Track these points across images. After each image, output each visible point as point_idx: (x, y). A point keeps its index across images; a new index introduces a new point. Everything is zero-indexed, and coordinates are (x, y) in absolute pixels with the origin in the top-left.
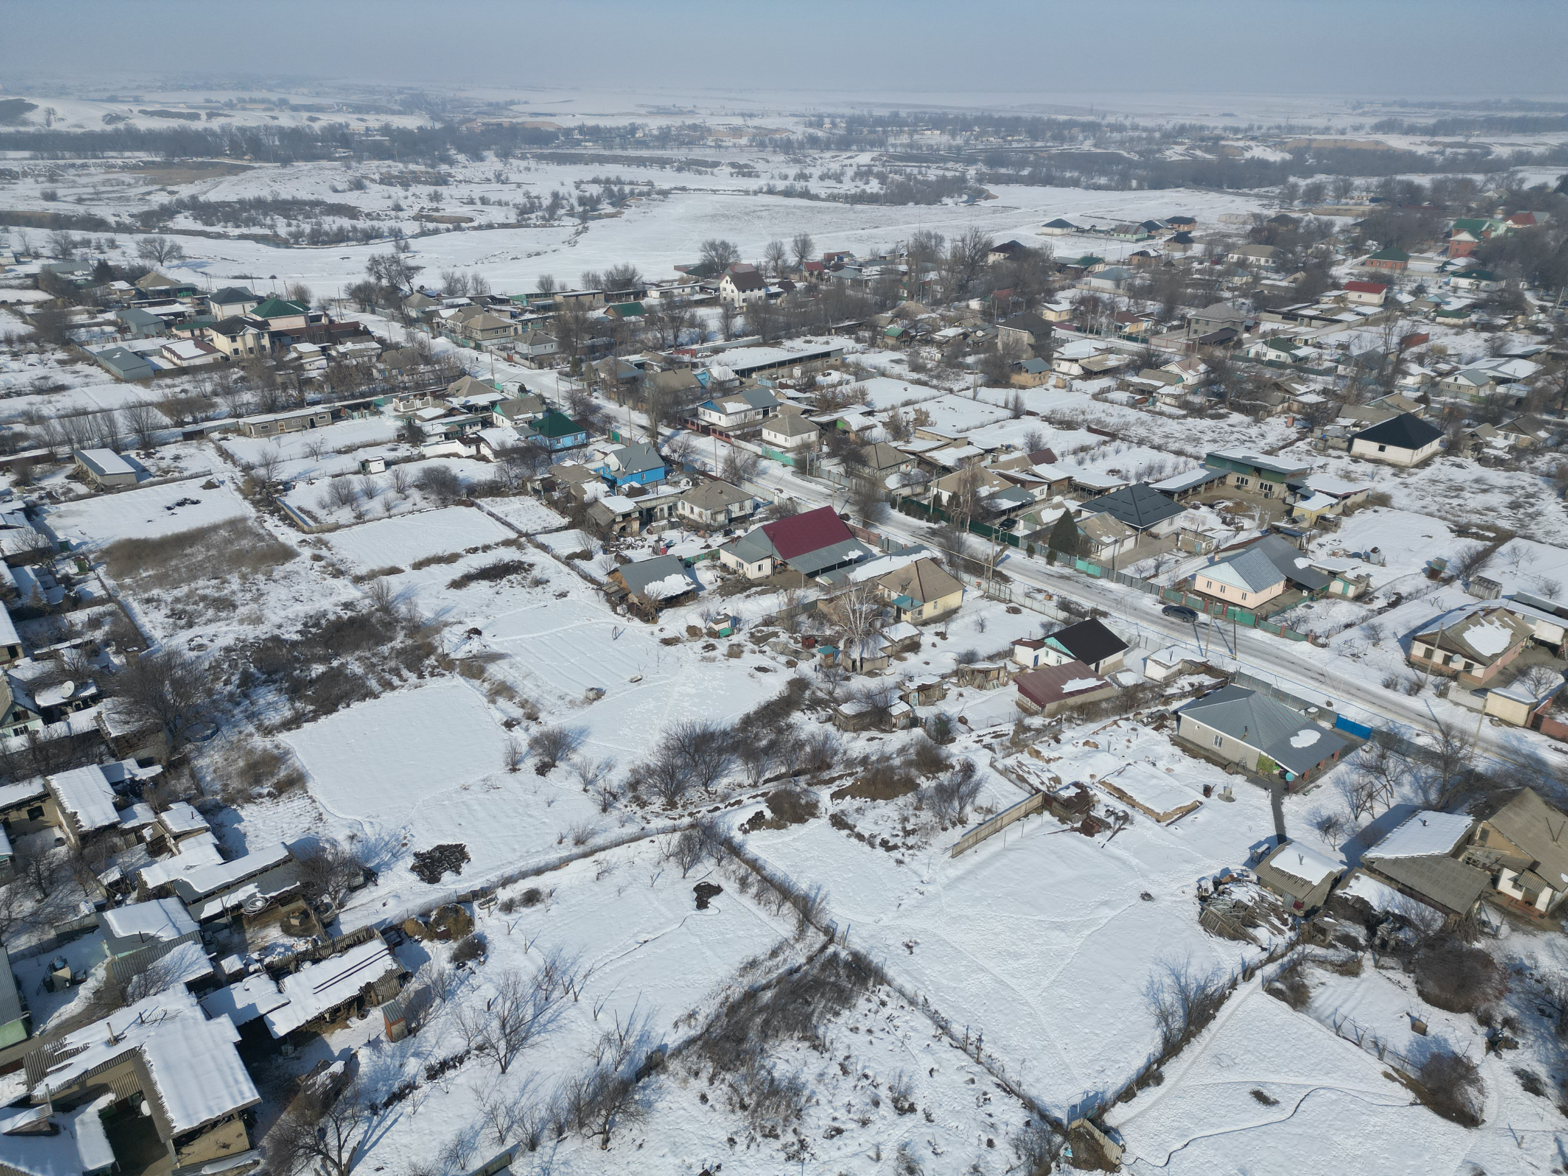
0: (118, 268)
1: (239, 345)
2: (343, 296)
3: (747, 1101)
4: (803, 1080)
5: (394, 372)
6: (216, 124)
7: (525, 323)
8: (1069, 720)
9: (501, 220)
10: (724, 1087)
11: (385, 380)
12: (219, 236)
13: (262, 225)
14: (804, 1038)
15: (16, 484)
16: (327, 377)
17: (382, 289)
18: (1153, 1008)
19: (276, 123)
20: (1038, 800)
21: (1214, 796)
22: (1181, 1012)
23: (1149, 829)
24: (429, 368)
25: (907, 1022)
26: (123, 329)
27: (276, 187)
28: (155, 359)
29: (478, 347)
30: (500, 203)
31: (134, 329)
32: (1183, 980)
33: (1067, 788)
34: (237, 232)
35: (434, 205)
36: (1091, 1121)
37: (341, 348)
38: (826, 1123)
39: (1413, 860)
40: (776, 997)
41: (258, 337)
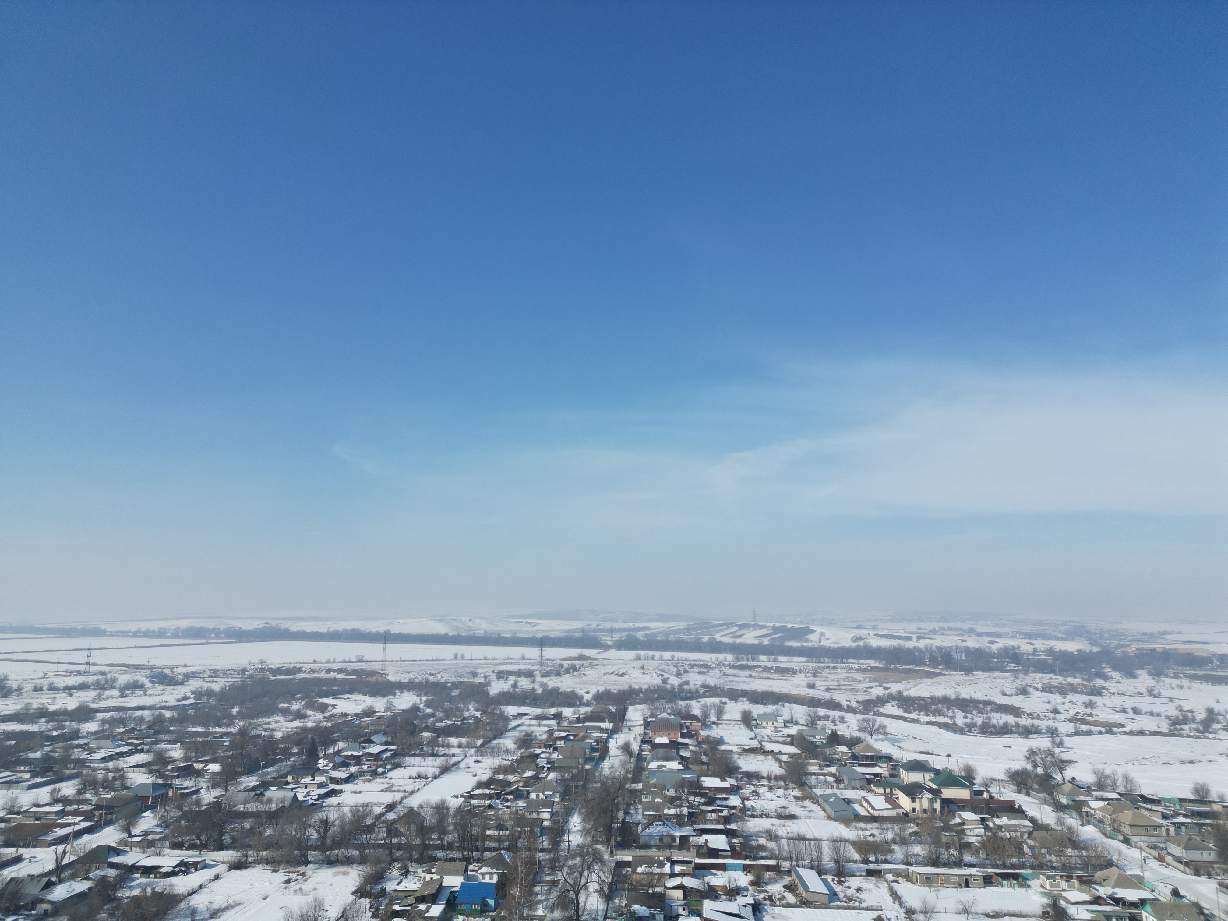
0: (843, 736)
1: (917, 805)
2: (1003, 777)
5: (1043, 851)
6: (922, 644)
7: (1178, 826)
9: (1153, 728)
11: (1034, 856)
12: (913, 721)
13: (945, 716)
15: (753, 883)
16: (983, 844)
17: (1037, 775)
19: (965, 644)
24: (1076, 852)
26: (839, 781)
27: (959, 689)
28: (856, 807)
29: (1126, 841)
30: (1151, 714)
31: (846, 782)
34: (927, 719)
35: (1089, 711)
37: (998, 821)
41: (932, 801)
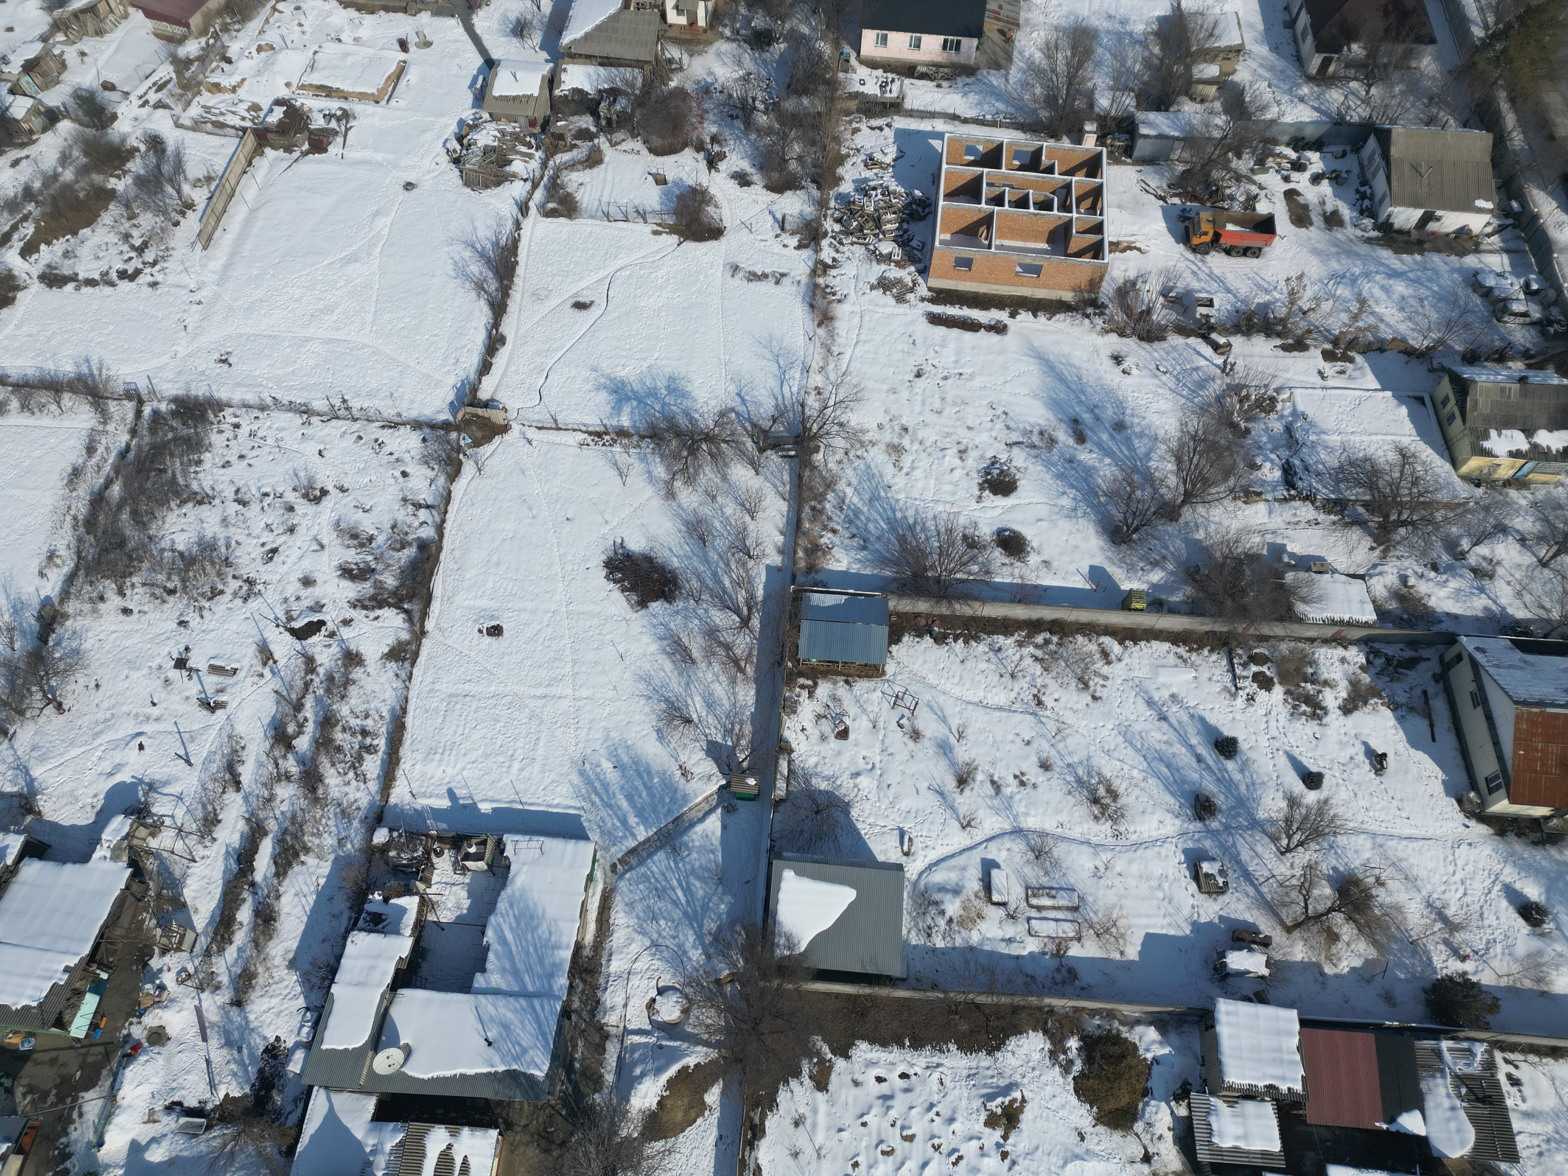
3: (170, 585)
4: (210, 535)
8: (225, 29)
10: (139, 590)
14: (184, 502)
18: (467, 285)
20: (250, 141)
21: (412, 48)
22: (491, 275)
23: (373, 115)
25: (270, 428)
32: (478, 246)
33: (271, 111)
36: (471, 405)
38: (258, 553)
39: (598, 28)
40: (126, 486)
